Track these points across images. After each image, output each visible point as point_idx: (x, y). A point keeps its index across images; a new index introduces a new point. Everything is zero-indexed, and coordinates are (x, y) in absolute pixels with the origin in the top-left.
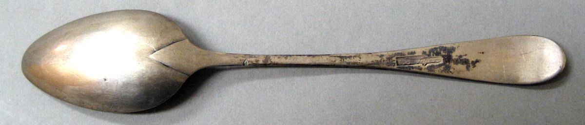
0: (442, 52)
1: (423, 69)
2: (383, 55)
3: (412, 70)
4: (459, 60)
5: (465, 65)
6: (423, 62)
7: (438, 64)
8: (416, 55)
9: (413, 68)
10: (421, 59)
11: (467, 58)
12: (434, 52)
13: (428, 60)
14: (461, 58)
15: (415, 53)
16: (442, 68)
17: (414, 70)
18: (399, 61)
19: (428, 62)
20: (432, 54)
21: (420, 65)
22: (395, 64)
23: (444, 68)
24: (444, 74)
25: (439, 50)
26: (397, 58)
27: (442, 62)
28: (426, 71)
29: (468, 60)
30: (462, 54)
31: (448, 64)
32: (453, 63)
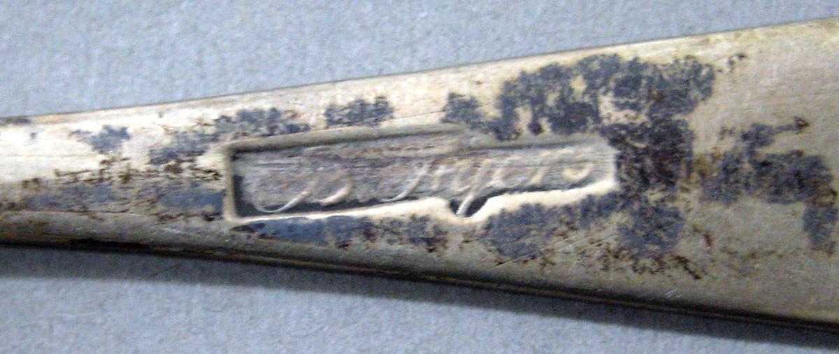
0: (607, 106)
1: (455, 241)
2: (123, 134)
3: (359, 247)
4: (747, 167)
5: (801, 208)
6: (456, 187)
7: (572, 196)
8: (397, 123)
9: (367, 229)
10: (436, 161)
11: (811, 152)
12: (537, 102)
13: (496, 169)
14: (764, 152)
15: (382, 109)
16: (611, 229)
17: (383, 248)
18: (256, 172)
19: (496, 182)
20: (524, 116)
21: (433, 207)
22: (218, 198)
23: (624, 231)
24: (624, 277)
25: (579, 85)
26: (236, 154)
27: (606, 185)
28: (478, 257)
29: (816, 163)
30: (773, 122)
31: (654, 195)
32: (696, 192)
